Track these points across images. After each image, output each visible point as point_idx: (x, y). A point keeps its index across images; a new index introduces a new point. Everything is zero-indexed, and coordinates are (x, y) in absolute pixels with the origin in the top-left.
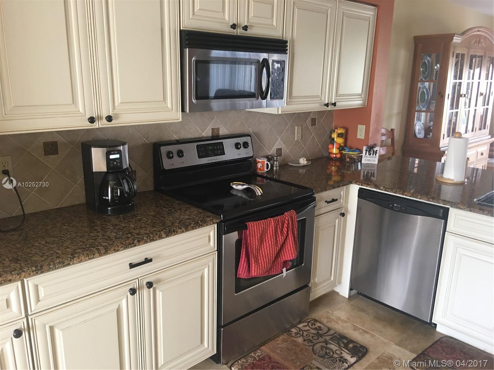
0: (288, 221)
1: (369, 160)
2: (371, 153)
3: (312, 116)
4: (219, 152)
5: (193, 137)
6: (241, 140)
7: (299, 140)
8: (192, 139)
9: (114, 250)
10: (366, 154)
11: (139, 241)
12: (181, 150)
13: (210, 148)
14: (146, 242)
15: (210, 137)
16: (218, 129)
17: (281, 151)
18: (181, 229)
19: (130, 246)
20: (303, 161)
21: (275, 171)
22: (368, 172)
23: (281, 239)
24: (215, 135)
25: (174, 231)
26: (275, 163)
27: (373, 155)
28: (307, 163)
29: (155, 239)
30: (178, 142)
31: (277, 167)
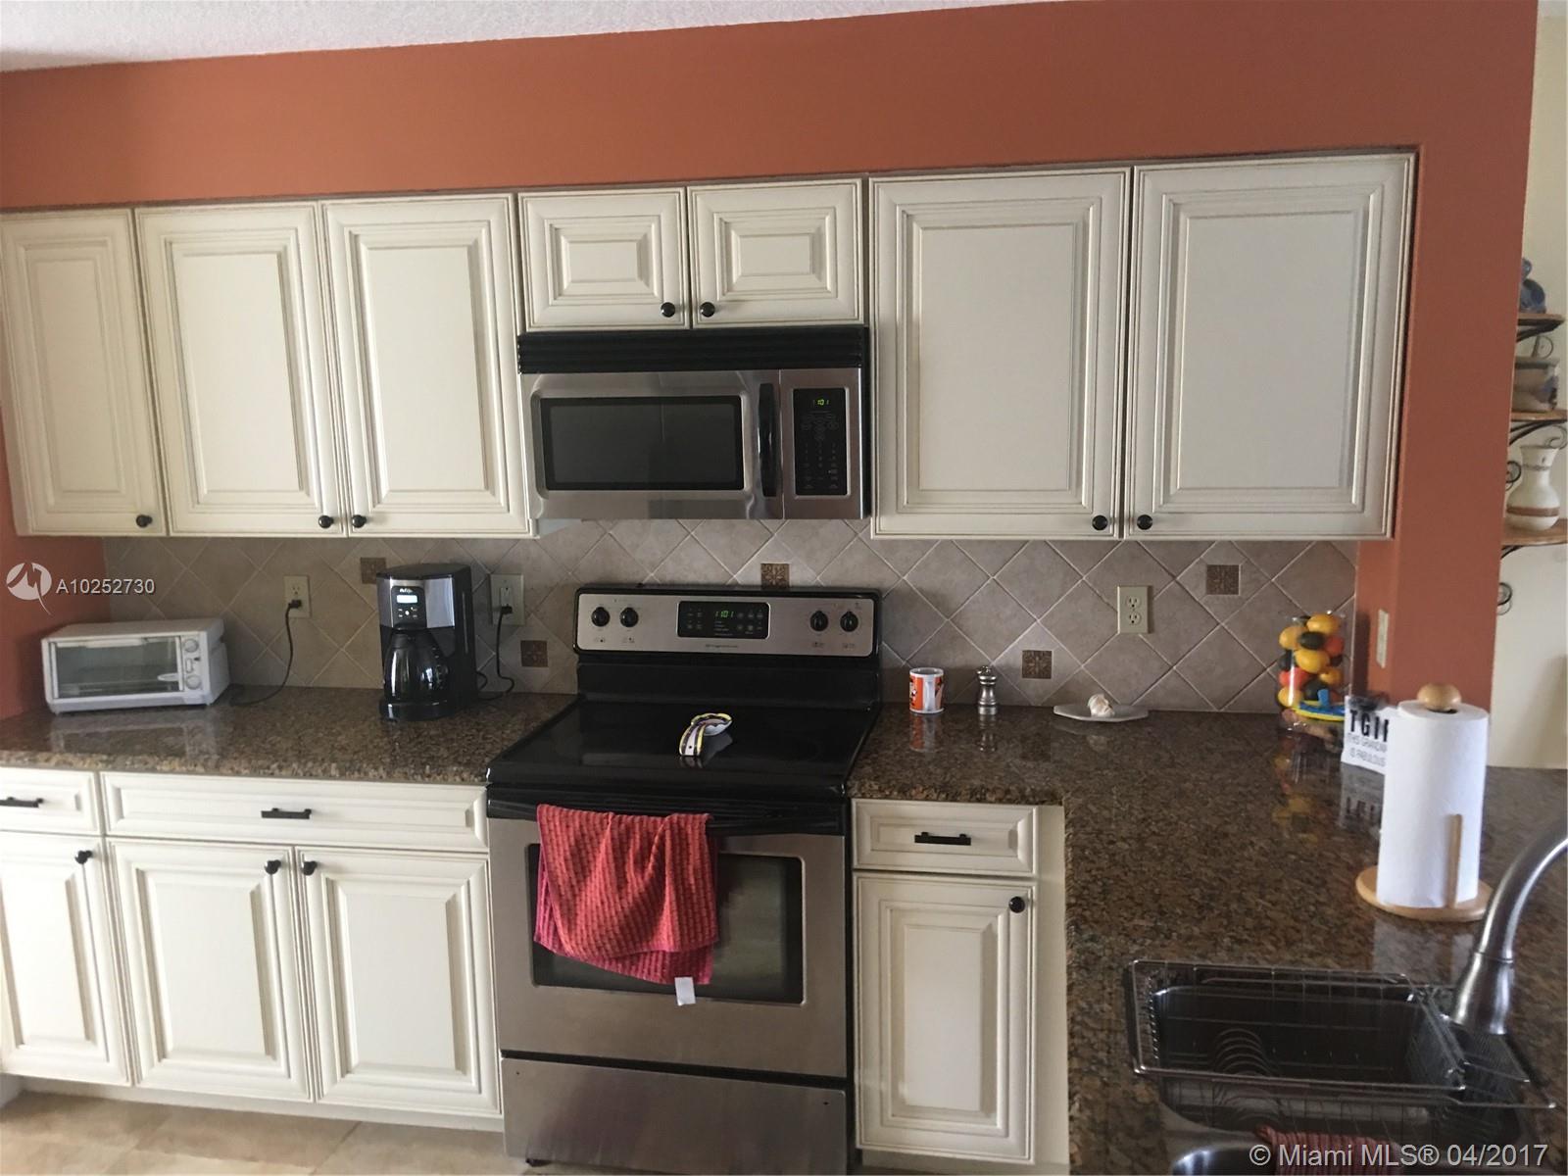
1: (1362, 755)
2: (1368, 727)
3: (1208, 557)
4: (751, 628)
9: (232, 769)
10: (1353, 730)
13: (725, 614)
14: (295, 775)
15: (757, 586)
16: (785, 567)
19: (262, 771)
20: (1098, 709)
24: (774, 583)
26: (984, 694)
27: (1376, 737)
28: (1111, 717)
29: (314, 773)
31: (988, 706)
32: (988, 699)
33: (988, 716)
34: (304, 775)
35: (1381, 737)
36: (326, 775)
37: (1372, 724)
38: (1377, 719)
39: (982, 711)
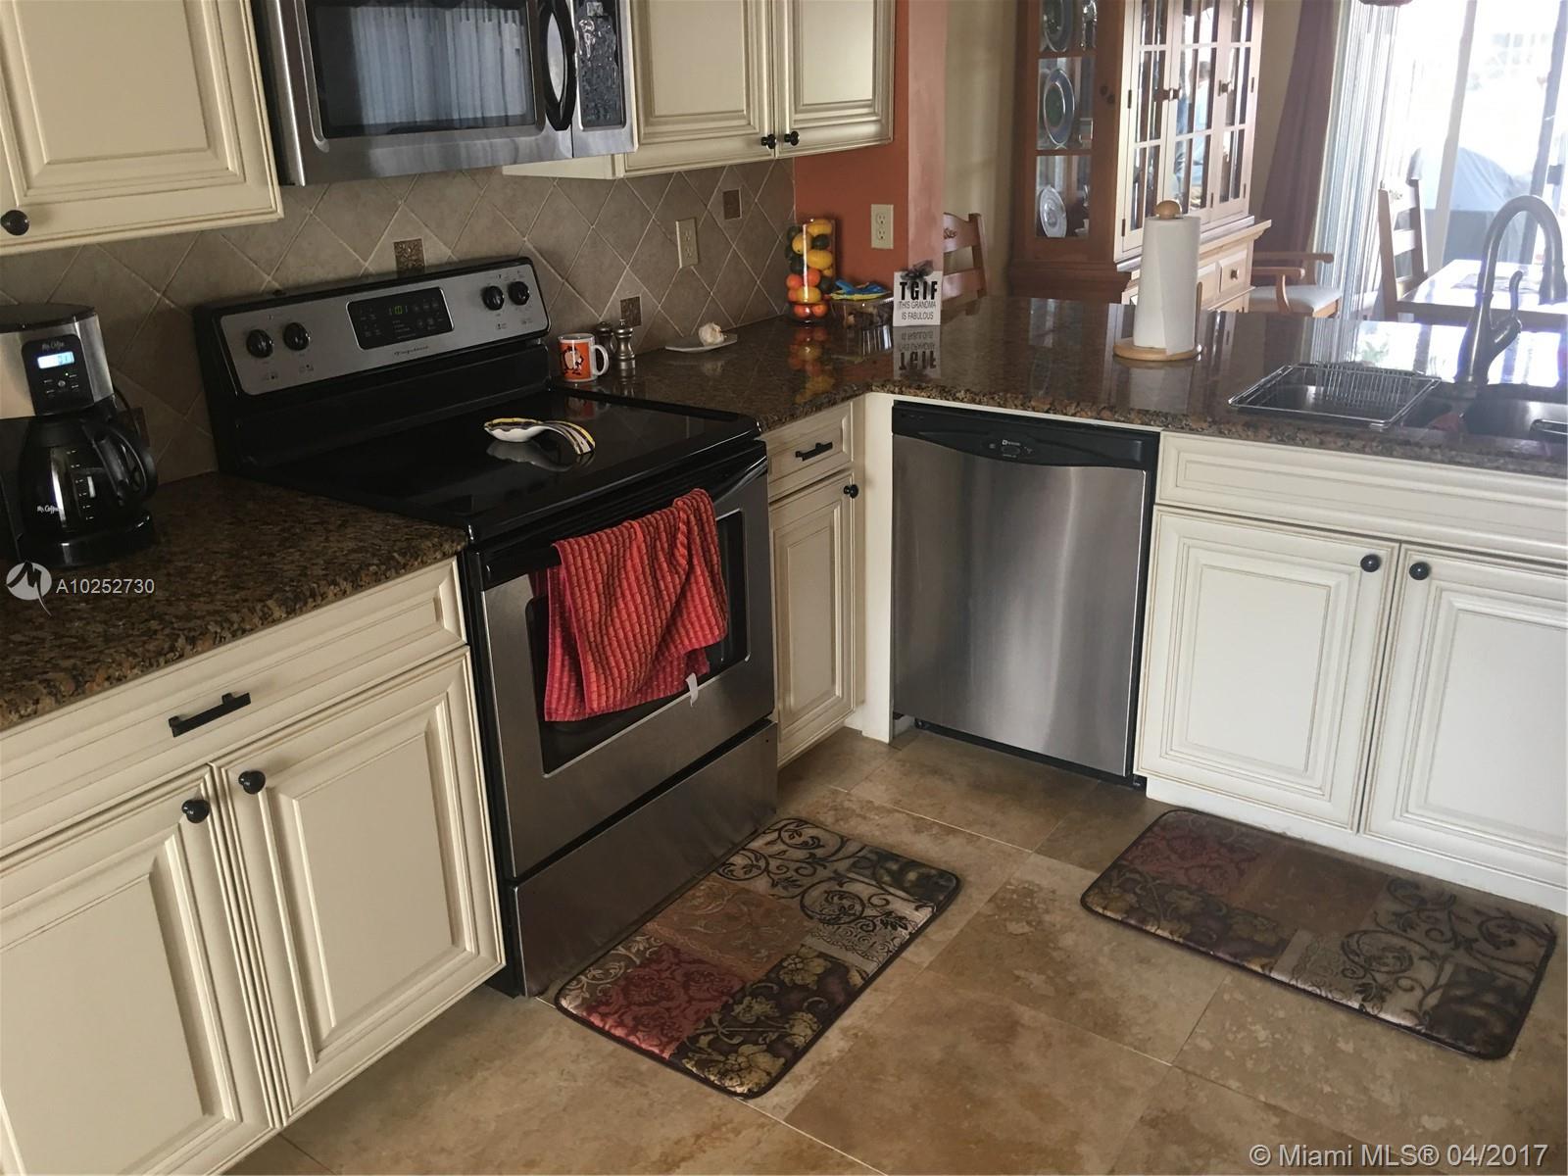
0: (688, 523)
1: (913, 316)
2: (917, 292)
3: (723, 185)
4: (431, 321)
5: (331, 276)
6: (500, 278)
7: (692, 267)
8: (327, 283)
9: (108, 679)
10: (903, 298)
11: (192, 641)
12: (296, 325)
13: (398, 310)
14: (219, 641)
15: (393, 272)
16: (417, 245)
17: (639, 309)
18: (334, 583)
19: (162, 660)
20: (711, 336)
21: (624, 374)
22: (914, 355)
23: (671, 584)
24: (410, 265)
25: (313, 595)
26: (623, 347)
27: (925, 298)
28: (725, 340)
29: (248, 627)
30: (280, 298)
31: (629, 360)
32: (627, 353)
33: (629, 369)
34: (233, 636)
35: (929, 297)
36: (268, 620)
37: (921, 289)
38: (925, 283)
39: (623, 365)
